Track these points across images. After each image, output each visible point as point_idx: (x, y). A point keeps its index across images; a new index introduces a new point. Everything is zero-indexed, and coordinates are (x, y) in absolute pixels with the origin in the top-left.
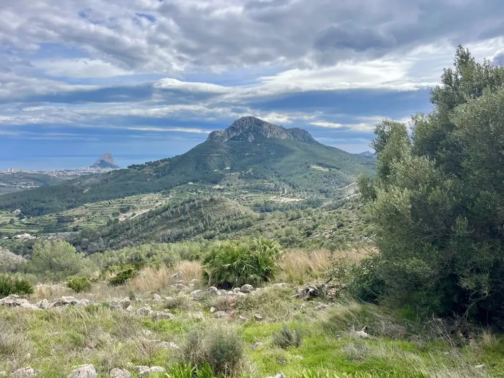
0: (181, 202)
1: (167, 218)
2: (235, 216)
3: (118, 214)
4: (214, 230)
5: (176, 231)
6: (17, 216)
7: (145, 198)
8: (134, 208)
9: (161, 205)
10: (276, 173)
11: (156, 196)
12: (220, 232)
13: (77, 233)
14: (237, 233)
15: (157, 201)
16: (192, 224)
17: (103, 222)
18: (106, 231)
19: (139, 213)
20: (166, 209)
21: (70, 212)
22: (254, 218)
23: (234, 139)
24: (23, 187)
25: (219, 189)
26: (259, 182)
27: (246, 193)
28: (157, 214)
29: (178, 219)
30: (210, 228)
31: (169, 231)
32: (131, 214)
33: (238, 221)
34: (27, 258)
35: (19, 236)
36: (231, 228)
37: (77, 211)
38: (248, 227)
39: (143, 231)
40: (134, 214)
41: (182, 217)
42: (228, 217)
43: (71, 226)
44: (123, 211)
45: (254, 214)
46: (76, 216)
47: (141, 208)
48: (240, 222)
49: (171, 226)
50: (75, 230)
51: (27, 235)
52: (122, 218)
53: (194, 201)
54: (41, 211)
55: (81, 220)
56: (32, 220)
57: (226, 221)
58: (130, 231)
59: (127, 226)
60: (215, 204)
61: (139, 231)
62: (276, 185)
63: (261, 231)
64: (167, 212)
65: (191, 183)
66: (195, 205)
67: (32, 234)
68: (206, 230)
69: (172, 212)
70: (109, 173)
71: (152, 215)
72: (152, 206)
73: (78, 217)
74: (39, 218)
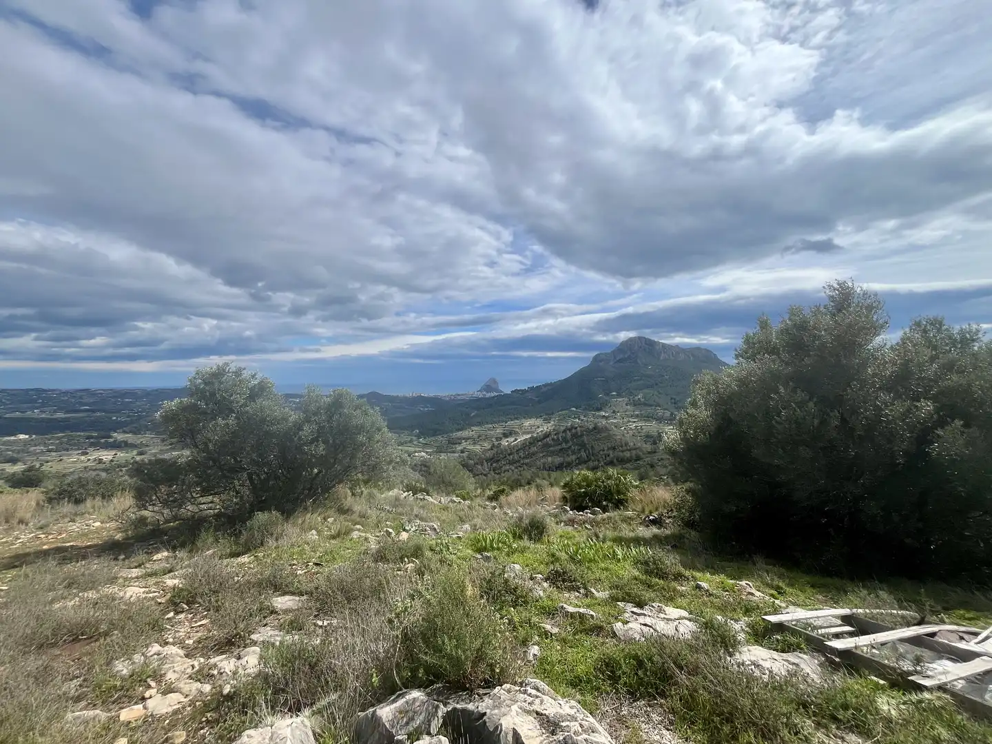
0: (562, 428)
1: (547, 445)
2: (622, 447)
3: (501, 439)
4: (598, 461)
5: (558, 460)
6: (415, 436)
7: (527, 423)
8: (516, 433)
9: (542, 431)
10: (672, 399)
11: (539, 422)
12: (605, 463)
13: (464, 454)
14: (624, 466)
15: (538, 427)
16: (574, 453)
17: (487, 445)
18: (489, 454)
19: (521, 438)
20: (547, 435)
21: (459, 434)
22: (644, 449)
23: (620, 361)
24: (422, 409)
25: (604, 416)
26: (650, 410)
27: (634, 422)
28: (538, 441)
29: (559, 447)
30: (593, 458)
31: (550, 459)
32: (513, 439)
33: (625, 453)
34: (422, 476)
35: (417, 454)
36: (617, 460)
37: (465, 433)
38: (636, 460)
39: (524, 458)
40: (516, 440)
41: (564, 445)
42: (614, 448)
43: (459, 448)
44: (506, 436)
45: (644, 445)
46: (464, 439)
47: (523, 433)
48: (627, 454)
49: (553, 454)
50: (462, 452)
51: (423, 454)
52: (504, 443)
53: (576, 428)
54: (435, 433)
55: (468, 443)
56: (428, 440)
57: (611, 452)
58: (511, 457)
59: (511, 451)
60: (599, 433)
61: (520, 457)
62: (672, 414)
63: (652, 466)
64: (548, 439)
65: (574, 409)
66: (577, 433)
67: (427, 453)
68: (589, 461)
69: (553, 439)
70: (494, 397)
71: (533, 442)
72: (533, 432)
73: (466, 439)
74: (433, 438)
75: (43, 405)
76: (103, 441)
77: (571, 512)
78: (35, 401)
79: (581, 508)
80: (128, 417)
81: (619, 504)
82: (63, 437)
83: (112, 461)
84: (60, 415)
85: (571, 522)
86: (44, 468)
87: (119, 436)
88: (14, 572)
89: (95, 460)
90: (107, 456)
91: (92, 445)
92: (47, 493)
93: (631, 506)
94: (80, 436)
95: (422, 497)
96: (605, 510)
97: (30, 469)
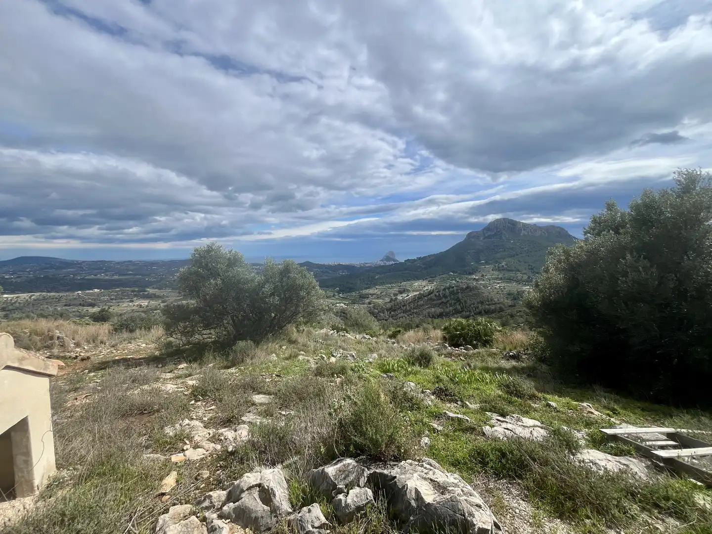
0: (443, 288)
1: (431, 299)
2: (488, 302)
3: (397, 295)
4: (470, 312)
5: (439, 310)
6: (337, 292)
7: (416, 284)
8: (408, 291)
9: (427, 289)
10: (529, 265)
11: (424, 283)
12: (475, 314)
13: (371, 305)
14: (490, 316)
15: (425, 287)
16: (451, 305)
17: (387, 300)
18: (389, 306)
19: (411, 295)
20: (430, 293)
21: (367, 291)
22: (506, 304)
23: (489, 237)
24: (341, 273)
25: (475, 279)
26: (512, 274)
27: (499, 283)
28: (424, 297)
29: (440, 301)
30: (466, 310)
31: (433, 309)
32: (406, 295)
33: (491, 306)
34: (342, 319)
35: (338, 305)
36: (485, 311)
37: (371, 291)
38: (499, 312)
39: (414, 309)
40: (408, 295)
41: (444, 300)
42: (482, 303)
43: (367, 301)
44: (401, 292)
45: (506, 301)
46: (370, 295)
47: (413, 291)
48: (493, 307)
49: (435, 306)
50: (370, 303)
51: (342, 305)
52: (400, 297)
53: (453, 287)
54: (351, 290)
55: (373, 297)
56: (345, 295)
57: (480, 305)
58: (405, 307)
59: (404, 303)
60: (471, 291)
61: (411, 308)
62: (529, 277)
63: (512, 316)
64: (432, 295)
65: (452, 274)
66: (453, 291)
67: (345, 304)
68: (462, 311)
69: (435, 295)
70: (392, 265)
71: (421, 297)
72: (420, 290)
73: (372, 295)
74: (349, 294)
75: (106, 271)
76: (141, 293)
77: (449, 348)
78: (101, 269)
79: (457, 345)
80: (155, 278)
81: (486, 343)
82: (118, 291)
83: (147, 306)
84: (116, 277)
85: (450, 355)
86: (110, 310)
87: (151, 291)
88: (102, 372)
89: (138, 306)
90: (145, 303)
91: (135, 296)
92: (114, 325)
93: (495, 345)
94: (128, 290)
95: (343, 334)
96: (475, 347)
97: (103, 310)
